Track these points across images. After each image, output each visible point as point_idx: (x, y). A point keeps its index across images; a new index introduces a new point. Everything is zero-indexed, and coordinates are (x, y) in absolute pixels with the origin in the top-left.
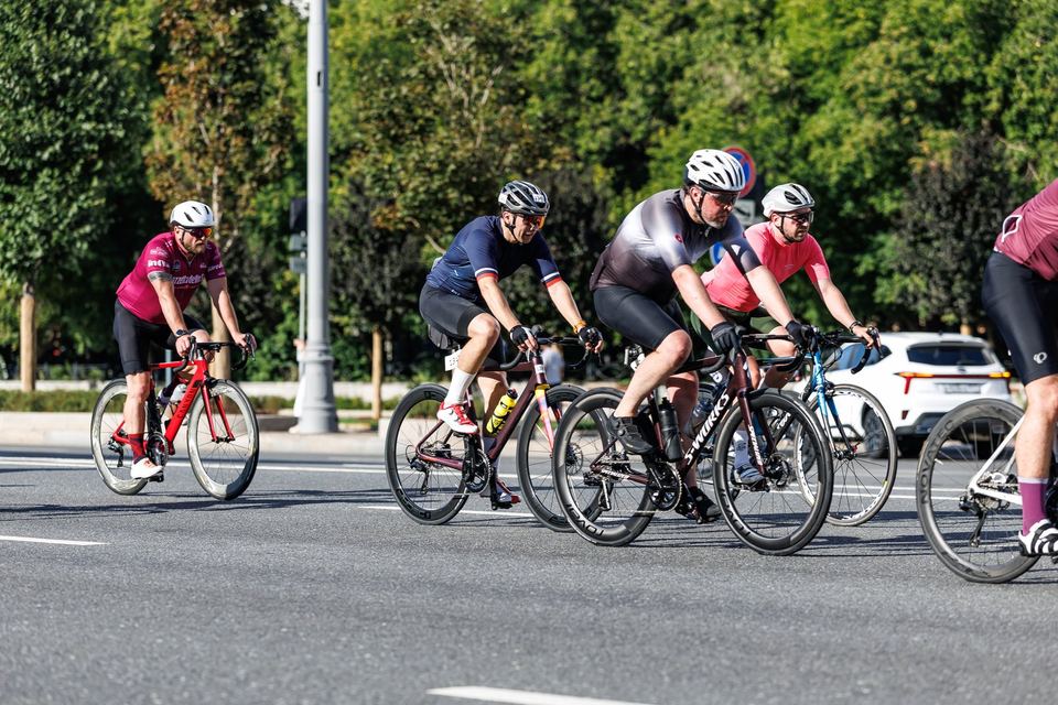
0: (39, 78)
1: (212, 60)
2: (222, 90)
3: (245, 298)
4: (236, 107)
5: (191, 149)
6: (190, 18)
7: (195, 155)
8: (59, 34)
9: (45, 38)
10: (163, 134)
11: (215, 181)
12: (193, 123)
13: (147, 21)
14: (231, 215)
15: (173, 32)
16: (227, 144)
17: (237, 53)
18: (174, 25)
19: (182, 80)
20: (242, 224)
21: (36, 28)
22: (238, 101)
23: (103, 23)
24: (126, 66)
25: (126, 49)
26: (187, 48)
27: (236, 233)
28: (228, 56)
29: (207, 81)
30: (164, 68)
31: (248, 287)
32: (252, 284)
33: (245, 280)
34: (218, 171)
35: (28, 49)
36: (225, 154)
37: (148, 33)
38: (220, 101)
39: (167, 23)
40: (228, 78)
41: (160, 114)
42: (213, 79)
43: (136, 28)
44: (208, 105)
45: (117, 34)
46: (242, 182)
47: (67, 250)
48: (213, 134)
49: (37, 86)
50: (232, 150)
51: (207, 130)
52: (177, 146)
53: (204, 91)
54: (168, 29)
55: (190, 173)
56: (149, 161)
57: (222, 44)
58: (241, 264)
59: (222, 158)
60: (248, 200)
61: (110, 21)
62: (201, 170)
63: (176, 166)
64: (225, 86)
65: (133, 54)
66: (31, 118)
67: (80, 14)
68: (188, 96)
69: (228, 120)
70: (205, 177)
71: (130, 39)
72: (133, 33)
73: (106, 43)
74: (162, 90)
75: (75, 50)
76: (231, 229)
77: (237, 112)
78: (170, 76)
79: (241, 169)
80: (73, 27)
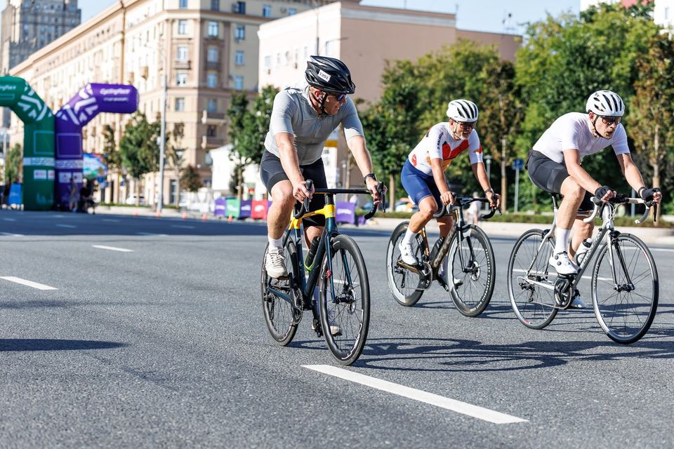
0: (583, 88)
1: (657, 80)
2: (660, 93)
3: (667, 180)
4: (666, 99)
5: (646, 117)
6: (648, 62)
7: (648, 120)
8: (592, 70)
9: (586, 72)
10: (634, 111)
11: (656, 130)
12: (648, 106)
13: (629, 64)
14: (662, 145)
15: (641, 69)
16: (662, 115)
17: (668, 77)
18: (641, 65)
19: (644, 88)
20: (667, 149)
21: (582, 67)
22: (667, 97)
23: (611, 65)
24: (620, 83)
25: (619, 76)
26: (646, 75)
27: (664, 153)
28: (664, 78)
29: (654, 89)
30: (636, 83)
31: (669, 176)
32: (670, 174)
33: (667, 173)
34: (657, 127)
35: (579, 76)
36: (662, 120)
37: (628, 69)
38: (659, 96)
39: (638, 64)
40: (664, 87)
41: (634, 103)
42: (656, 88)
43: (624, 66)
44: (655, 99)
45: (616, 69)
46: (668, 130)
47: (592, 158)
48: (656, 111)
49: (582, 91)
50: (664, 118)
51: (654, 109)
52: (640, 116)
53: (653, 93)
54: (638, 67)
55: (646, 127)
56: (629, 123)
57: (661, 73)
58: (665, 166)
59: (661, 121)
60: (670, 138)
61: (614, 64)
62: (650, 126)
63: (640, 124)
64: (662, 90)
65: (622, 78)
66: (579, 104)
67: (601, 61)
68: (646, 95)
69: (663, 105)
70: (652, 129)
71: (621, 72)
72: (622, 69)
73: (612, 73)
74: (635, 93)
75: (599, 76)
76: (663, 150)
77: (667, 102)
78: (639, 86)
79: (668, 125)
80: (598, 66)
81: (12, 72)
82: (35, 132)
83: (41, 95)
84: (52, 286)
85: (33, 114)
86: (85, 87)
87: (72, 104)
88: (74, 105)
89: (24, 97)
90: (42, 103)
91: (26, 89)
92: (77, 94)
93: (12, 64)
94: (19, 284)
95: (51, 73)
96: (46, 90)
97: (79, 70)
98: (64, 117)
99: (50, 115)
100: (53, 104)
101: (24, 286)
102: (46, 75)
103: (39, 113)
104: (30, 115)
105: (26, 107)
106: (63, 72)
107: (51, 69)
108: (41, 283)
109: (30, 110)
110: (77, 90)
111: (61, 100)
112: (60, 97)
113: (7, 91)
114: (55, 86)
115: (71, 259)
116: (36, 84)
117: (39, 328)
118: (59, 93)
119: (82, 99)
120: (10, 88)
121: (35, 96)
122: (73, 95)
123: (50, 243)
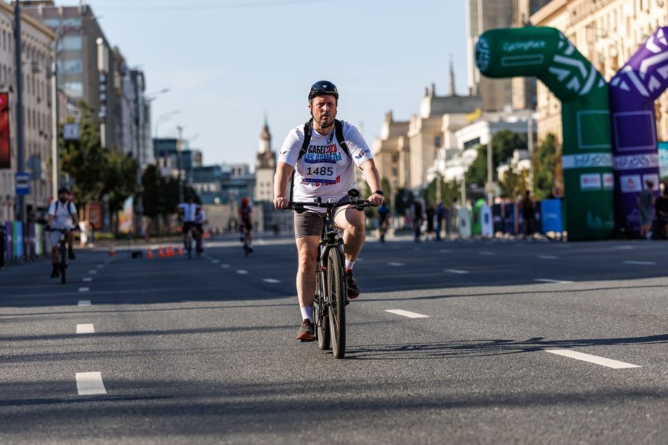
81: (536, 19)
82: (579, 114)
83: (584, 51)
84: (630, 362)
85: (574, 84)
86: (655, 34)
87: (636, 62)
88: (639, 65)
89: (558, 59)
90: (588, 65)
91: (561, 44)
92: (642, 47)
93: (534, 7)
94: (578, 361)
95: (597, 16)
96: (591, 43)
97: (641, 8)
98: (624, 86)
99: (601, 84)
100: (603, 65)
101: (585, 363)
102: (588, 21)
103: (583, 82)
104: (570, 86)
105: (563, 74)
106: (616, 12)
107: (597, 9)
108: (612, 358)
109: (569, 79)
110: (640, 41)
111: (616, 59)
112: (613, 53)
113: (531, 51)
114: (603, 37)
115: (656, 317)
116: (574, 35)
117: (620, 431)
118: (611, 46)
119: (651, 54)
120: (536, 45)
121: (577, 55)
122: (634, 50)
123: (616, 291)
